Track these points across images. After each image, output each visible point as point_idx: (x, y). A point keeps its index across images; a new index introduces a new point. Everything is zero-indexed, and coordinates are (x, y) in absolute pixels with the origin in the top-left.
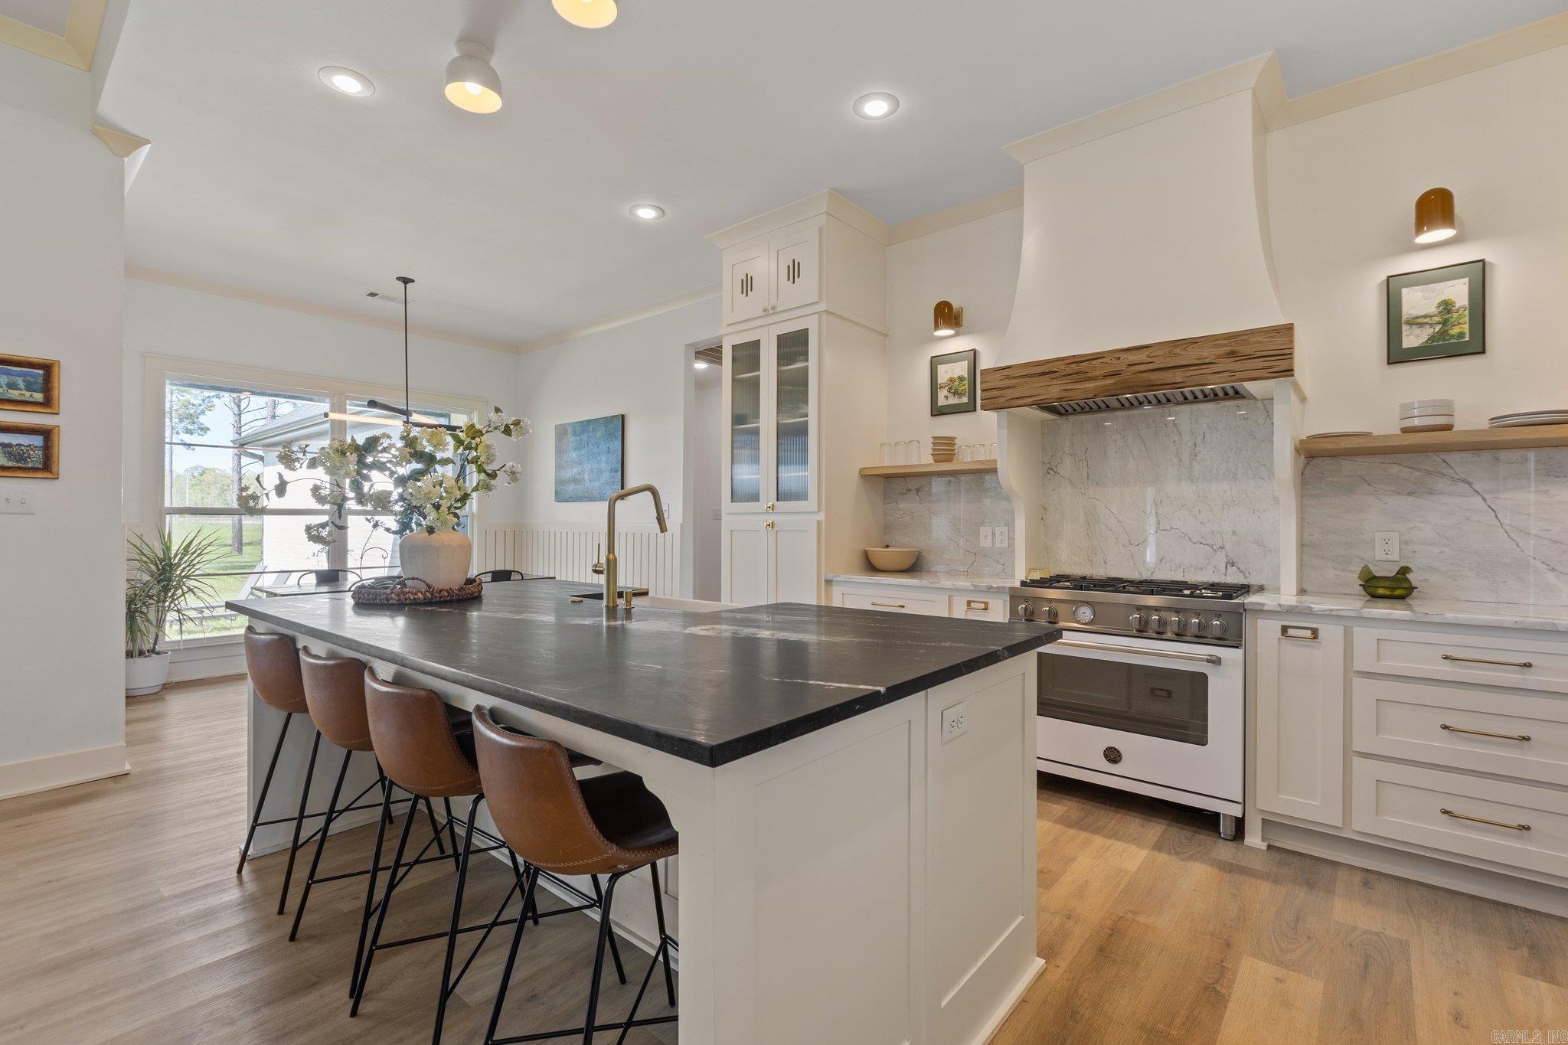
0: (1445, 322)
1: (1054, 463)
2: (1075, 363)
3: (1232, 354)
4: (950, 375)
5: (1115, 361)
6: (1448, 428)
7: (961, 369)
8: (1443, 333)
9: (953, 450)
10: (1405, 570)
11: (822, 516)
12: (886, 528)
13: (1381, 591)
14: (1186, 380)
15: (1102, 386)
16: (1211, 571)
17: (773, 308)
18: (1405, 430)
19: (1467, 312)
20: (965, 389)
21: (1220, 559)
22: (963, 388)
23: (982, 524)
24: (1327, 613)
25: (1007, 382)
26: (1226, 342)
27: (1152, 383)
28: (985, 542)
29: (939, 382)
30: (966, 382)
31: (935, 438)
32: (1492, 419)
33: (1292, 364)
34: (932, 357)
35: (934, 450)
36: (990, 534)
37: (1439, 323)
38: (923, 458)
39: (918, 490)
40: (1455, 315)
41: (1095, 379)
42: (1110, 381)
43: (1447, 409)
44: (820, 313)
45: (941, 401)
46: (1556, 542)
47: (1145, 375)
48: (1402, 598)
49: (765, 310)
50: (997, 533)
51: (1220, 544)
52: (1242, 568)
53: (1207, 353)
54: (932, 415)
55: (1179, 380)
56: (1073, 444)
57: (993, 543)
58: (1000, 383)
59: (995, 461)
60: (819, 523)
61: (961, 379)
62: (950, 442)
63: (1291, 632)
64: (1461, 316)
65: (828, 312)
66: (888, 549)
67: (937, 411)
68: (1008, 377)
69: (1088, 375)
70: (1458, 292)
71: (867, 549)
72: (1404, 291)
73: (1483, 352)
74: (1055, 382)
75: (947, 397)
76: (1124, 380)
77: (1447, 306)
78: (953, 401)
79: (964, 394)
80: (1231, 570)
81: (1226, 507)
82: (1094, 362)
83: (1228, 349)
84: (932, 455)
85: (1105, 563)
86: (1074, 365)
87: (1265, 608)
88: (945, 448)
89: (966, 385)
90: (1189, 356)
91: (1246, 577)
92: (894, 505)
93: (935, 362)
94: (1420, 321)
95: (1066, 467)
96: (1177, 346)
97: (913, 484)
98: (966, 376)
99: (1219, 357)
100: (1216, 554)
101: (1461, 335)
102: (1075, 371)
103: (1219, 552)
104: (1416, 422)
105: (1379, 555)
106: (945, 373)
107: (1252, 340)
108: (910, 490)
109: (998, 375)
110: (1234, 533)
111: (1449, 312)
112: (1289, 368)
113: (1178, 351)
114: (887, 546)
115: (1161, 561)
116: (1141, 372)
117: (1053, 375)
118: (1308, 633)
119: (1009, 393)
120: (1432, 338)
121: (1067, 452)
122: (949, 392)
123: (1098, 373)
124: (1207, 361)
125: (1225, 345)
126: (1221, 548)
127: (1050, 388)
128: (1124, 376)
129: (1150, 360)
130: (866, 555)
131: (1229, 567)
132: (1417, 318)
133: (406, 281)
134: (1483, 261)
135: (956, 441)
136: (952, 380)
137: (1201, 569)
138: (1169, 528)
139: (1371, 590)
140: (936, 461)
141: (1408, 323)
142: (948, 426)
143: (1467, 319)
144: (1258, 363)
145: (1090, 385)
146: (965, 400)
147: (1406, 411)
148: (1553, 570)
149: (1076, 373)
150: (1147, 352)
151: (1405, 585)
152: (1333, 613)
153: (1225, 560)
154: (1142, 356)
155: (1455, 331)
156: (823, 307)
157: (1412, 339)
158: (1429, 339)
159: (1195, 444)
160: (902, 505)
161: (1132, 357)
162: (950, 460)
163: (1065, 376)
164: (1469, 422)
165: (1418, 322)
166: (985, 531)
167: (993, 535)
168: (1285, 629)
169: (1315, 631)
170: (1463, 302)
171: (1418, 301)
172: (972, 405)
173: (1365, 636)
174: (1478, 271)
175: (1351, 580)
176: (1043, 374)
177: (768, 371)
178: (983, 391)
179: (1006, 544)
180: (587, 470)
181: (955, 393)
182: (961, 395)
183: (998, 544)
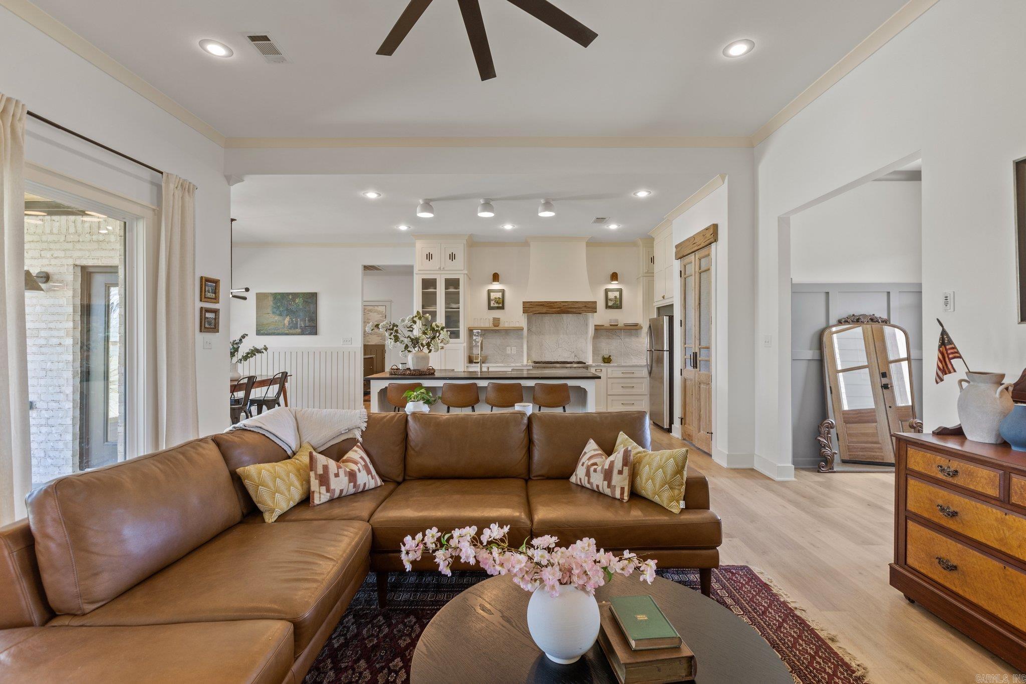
1: (530, 328)
4: (495, 296)
5: (560, 304)
6: (617, 325)
7: (499, 295)
8: (615, 303)
9: (500, 322)
10: (610, 356)
13: (606, 361)
14: (576, 311)
16: (571, 358)
17: (443, 268)
18: (611, 325)
21: (573, 355)
23: (508, 346)
25: (530, 306)
26: (584, 303)
27: (568, 311)
28: (508, 352)
29: (491, 298)
30: (501, 299)
31: (494, 318)
32: (624, 324)
33: (596, 309)
34: (488, 290)
35: (492, 321)
37: (614, 301)
38: (489, 324)
39: (484, 335)
40: (617, 299)
41: (555, 308)
42: (558, 309)
43: (617, 320)
44: (464, 274)
45: (492, 305)
46: (632, 349)
48: (609, 362)
49: (440, 268)
50: (513, 349)
51: (574, 351)
52: (580, 357)
53: (580, 305)
54: (488, 309)
55: (574, 311)
57: (511, 352)
60: (464, 346)
61: (499, 298)
62: (498, 319)
65: (467, 274)
67: (490, 308)
69: (553, 307)
70: (617, 294)
72: (609, 292)
73: (621, 308)
75: (494, 304)
76: (562, 309)
77: (616, 297)
78: (496, 305)
80: (577, 357)
81: (574, 341)
82: (555, 304)
84: (492, 323)
85: (545, 357)
86: (549, 304)
87: (592, 365)
88: (496, 322)
89: (501, 301)
90: (577, 306)
93: (489, 292)
95: (534, 329)
96: (574, 303)
98: (501, 297)
99: (583, 307)
103: (573, 353)
104: (613, 323)
105: (605, 353)
106: (493, 295)
107: (589, 304)
109: (528, 304)
110: (576, 348)
112: (596, 311)
115: (559, 356)
116: (566, 308)
117: (544, 306)
119: (531, 309)
120: (613, 304)
121: (536, 323)
122: (495, 302)
124: (580, 307)
129: (568, 305)
133: (232, 220)
134: (622, 289)
136: (495, 298)
138: (561, 347)
139: (604, 360)
140: (494, 326)
141: (609, 300)
142: (497, 314)
143: (619, 300)
144: (590, 309)
145: (554, 310)
146: (501, 305)
147: (610, 320)
148: (632, 355)
151: (610, 359)
152: (605, 366)
153: (576, 355)
154: (566, 304)
155: (617, 303)
156: (466, 272)
157: (610, 304)
159: (567, 324)
162: (499, 326)
163: (547, 306)
164: (621, 324)
165: (611, 300)
166: (508, 348)
167: (511, 350)
168: (596, 370)
169: (601, 370)
170: (618, 297)
171: (611, 295)
172: (502, 308)
173: (610, 370)
174: (620, 291)
175: (600, 359)
176: (541, 305)
177: (441, 291)
178: (523, 308)
179: (515, 353)
180: (287, 319)
181: (497, 303)
182: (499, 304)
183: (513, 352)
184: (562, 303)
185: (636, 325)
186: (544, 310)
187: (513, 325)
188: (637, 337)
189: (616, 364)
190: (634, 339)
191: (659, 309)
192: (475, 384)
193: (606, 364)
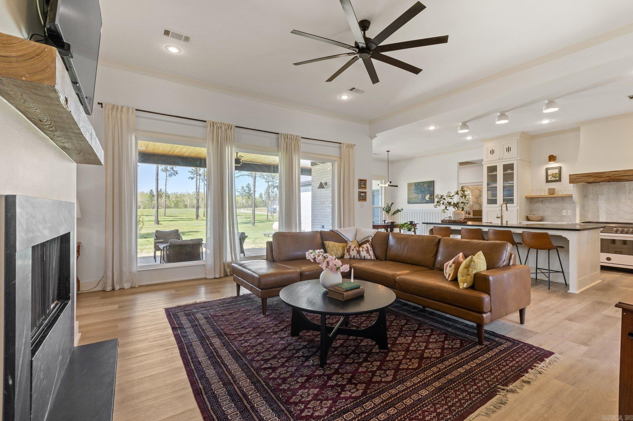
1: (587, 195)
2: (597, 174)
4: (552, 172)
5: (608, 174)
7: (557, 171)
9: (555, 192)
11: (518, 208)
12: (530, 210)
17: (502, 158)
23: (564, 209)
25: (577, 178)
28: (564, 214)
29: (549, 174)
31: (549, 189)
34: (546, 168)
35: (549, 191)
38: (545, 193)
41: (603, 177)
44: (517, 160)
45: (549, 179)
49: (499, 158)
50: (568, 212)
54: (546, 183)
56: (592, 189)
57: (567, 214)
58: (575, 178)
59: (572, 195)
61: (556, 174)
62: (554, 190)
65: (520, 160)
67: (548, 181)
68: (578, 176)
69: (601, 176)
74: (592, 178)
78: (553, 179)
82: (603, 174)
88: (552, 191)
89: (558, 175)
90: (629, 173)
92: (534, 205)
93: (547, 170)
95: (591, 196)
97: (541, 200)
98: (558, 173)
106: (550, 172)
108: (539, 201)
109: (574, 176)
113: (626, 172)
114: (534, 215)
121: (590, 192)
122: (552, 177)
128: (612, 177)
130: (527, 217)
133: (388, 151)
135: (556, 189)
136: (553, 174)
138: (622, 210)
140: (549, 194)
142: (552, 185)
145: (602, 179)
146: (557, 179)
149: (598, 176)
150: (618, 172)
154: (617, 173)
156: (519, 158)
159: (630, 190)
160: (536, 205)
161: (614, 173)
162: (553, 194)
163: (594, 177)
166: (564, 211)
167: (567, 212)
172: (560, 180)
176: (588, 176)
177: (500, 173)
178: (570, 179)
179: (571, 215)
180: (420, 195)
181: (554, 177)
182: (556, 177)
183: (569, 214)
184: (611, 173)
186: (591, 180)
187: (565, 193)
192: (481, 230)
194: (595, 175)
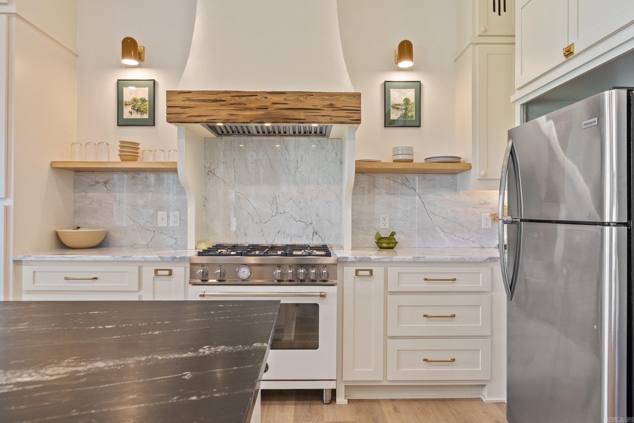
0: (406, 109)
1: (212, 168)
2: (237, 96)
3: (331, 106)
4: (133, 96)
5: (264, 99)
6: (411, 161)
7: (143, 93)
8: (405, 114)
9: (138, 153)
10: (393, 234)
11: (10, 203)
12: (75, 212)
13: (384, 245)
14: (306, 118)
15: (256, 115)
16: (305, 238)
18: (394, 161)
19: (414, 106)
20: (146, 108)
21: (310, 230)
22: (145, 107)
23: (161, 209)
24: (377, 260)
25: (187, 103)
26: (328, 98)
27: (287, 117)
28: (162, 223)
29: (124, 100)
30: (147, 103)
31: (122, 142)
32: (426, 159)
33: (360, 117)
34: (119, 80)
35: (121, 151)
36: (165, 217)
37: (404, 109)
39: (105, 183)
40: (410, 106)
41: (251, 109)
42: (261, 112)
43: (410, 151)
44: (8, 14)
45: (126, 115)
46: (444, 218)
47: (283, 111)
48: (392, 248)
50: (171, 217)
51: (310, 221)
52: (321, 235)
53: (318, 103)
54: (118, 125)
55: (302, 117)
56: (225, 155)
57: (168, 224)
58: (183, 103)
59: (175, 163)
61: (143, 101)
62: (135, 146)
63: (360, 273)
64: (412, 108)
65: (16, 15)
66: (79, 230)
67: (122, 122)
68: (189, 99)
69: (246, 106)
70: (411, 94)
71: (58, 230)
72: (391, 90)
73: (420, 126)
74: (224, 108)
75: (131, 113)
76: (269, 113)
77: (407, 101)
78: (136, 116)
79: (146, 112)
80: (315, 236)
81: (313, 199)
82: (251, 98)
83: (329, 102)
84: (119, 155)
85: (245, 235)
86: (237, 98)
87: (349, 260)
88: (130, 151)
89: (147, 106)
90: (309, 103)
91: (323, 241)
92: (83, 194)
93: (121, 84)
94: (397, 106)
95: (221, 171)
96: (301, 96)
97: (101, 178)
98: (147, 99)
99: (324, 106)
100: (308, 227)
101: (412, 116)
102: (238, 102)
103: (309, 226)
104: (400, 157)
105: (382, 226)
106: (129, 93)
107: (342, 99)
108: (98, 182)
109: (181, 97)
110: (317, 215)
111: (408, 104)
112: (359, 119)
113: (302, 98)
114: (78, 228)
115: (279, 232)
116: (280, 109)
117: (223, 103)
118: (368, 273)
119: (190, 112)
120: (402, 117)
121: (221, 161)
122: (133, 109)
123: (253, 106)
124: (318, 108)
125: (327, 100)
126: (310, 224)
127: (221, 112)
128: (270, 110)
129: (286, 102)
130: (57, 236)
131: (314, 235)
132: (396, 105)
134: (420, 82)
135: (140, 146)
136: (135, 100)
137: (300, 237)
138: (283, 212)
139: (379, 244)
140: (123, 160)
141: (393, 107)
142: (133, 134)
143: (414, 109)
144: (343, 113)
145: (248, 113)
146: (146, 116)
147: (395, 151)
148: (443, 231)
149: (238, 104)
150: (284, 96)
151: (394, 242)
152: (380, 260)
153: (312, 231)
154: (280, 99)
155: (410, 114)
157: (394, 115)
158: (400, 117)
159: (297, 161)
160: (90, 194)
161: (275, 99)
162: (135, 160)
163: (230, 104)
164: (419, 159)
165: (396, 107)
166: (162, 215)
167: (168, 217)
168: (357, 271)
169: (371, 271)
170: (412, 100)
171: (396, 96)
172: (151, 122)
173: (393, 271)
174: (418, 86)
175: (372, 240)
176: (216, 101)
178: (168, 107)
179: (178, 224)
181: (138, 111)
182: (142, 112)
183: (172, 224)
184: (269, 97)
185: (456, 160)
187: (161, 158)
188: (455, 190)
189: (409, 257)
190: (447, 196)
191: (527, 106)
193: (385, 253)
194: (233, 101)
